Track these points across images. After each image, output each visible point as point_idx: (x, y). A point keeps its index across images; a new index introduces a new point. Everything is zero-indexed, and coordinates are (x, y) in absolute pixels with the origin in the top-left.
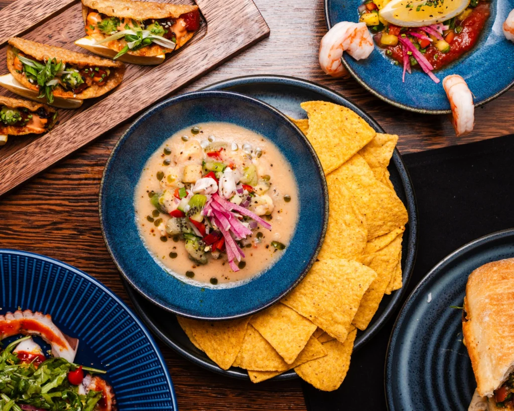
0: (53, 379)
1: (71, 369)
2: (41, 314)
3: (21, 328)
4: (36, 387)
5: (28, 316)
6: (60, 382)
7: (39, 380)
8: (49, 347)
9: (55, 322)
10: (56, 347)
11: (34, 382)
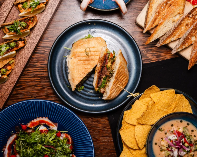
0: (52, 136)
1: (57, 133)
2: (44, 118)
3: (39, 123)
4: (48, 140)
5: (41, 119)
6: (55, 137)
7: (48, 137)
8: (49, 127)
9: (49, 119)
10: (51, 127)
11: (47, 138)
